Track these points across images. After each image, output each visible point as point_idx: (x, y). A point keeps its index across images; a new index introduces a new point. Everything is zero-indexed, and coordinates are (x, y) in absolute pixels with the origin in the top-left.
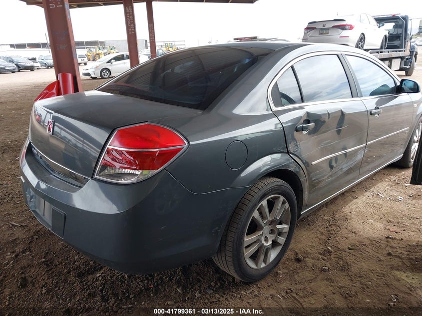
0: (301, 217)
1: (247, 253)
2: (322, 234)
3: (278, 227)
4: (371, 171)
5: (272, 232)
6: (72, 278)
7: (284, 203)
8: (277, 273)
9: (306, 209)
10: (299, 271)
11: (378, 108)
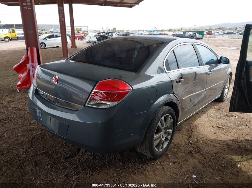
0: (177, 126)
1: (155, 143)
2: (186, 135)
3: (168, 130)
4: (206, 104)
5: (165, 133)
6: (62, 160)
7: (171, 118)
8: (167, 154)
9: (179, 122)
10: (178, 153)
11: (211, 71)
